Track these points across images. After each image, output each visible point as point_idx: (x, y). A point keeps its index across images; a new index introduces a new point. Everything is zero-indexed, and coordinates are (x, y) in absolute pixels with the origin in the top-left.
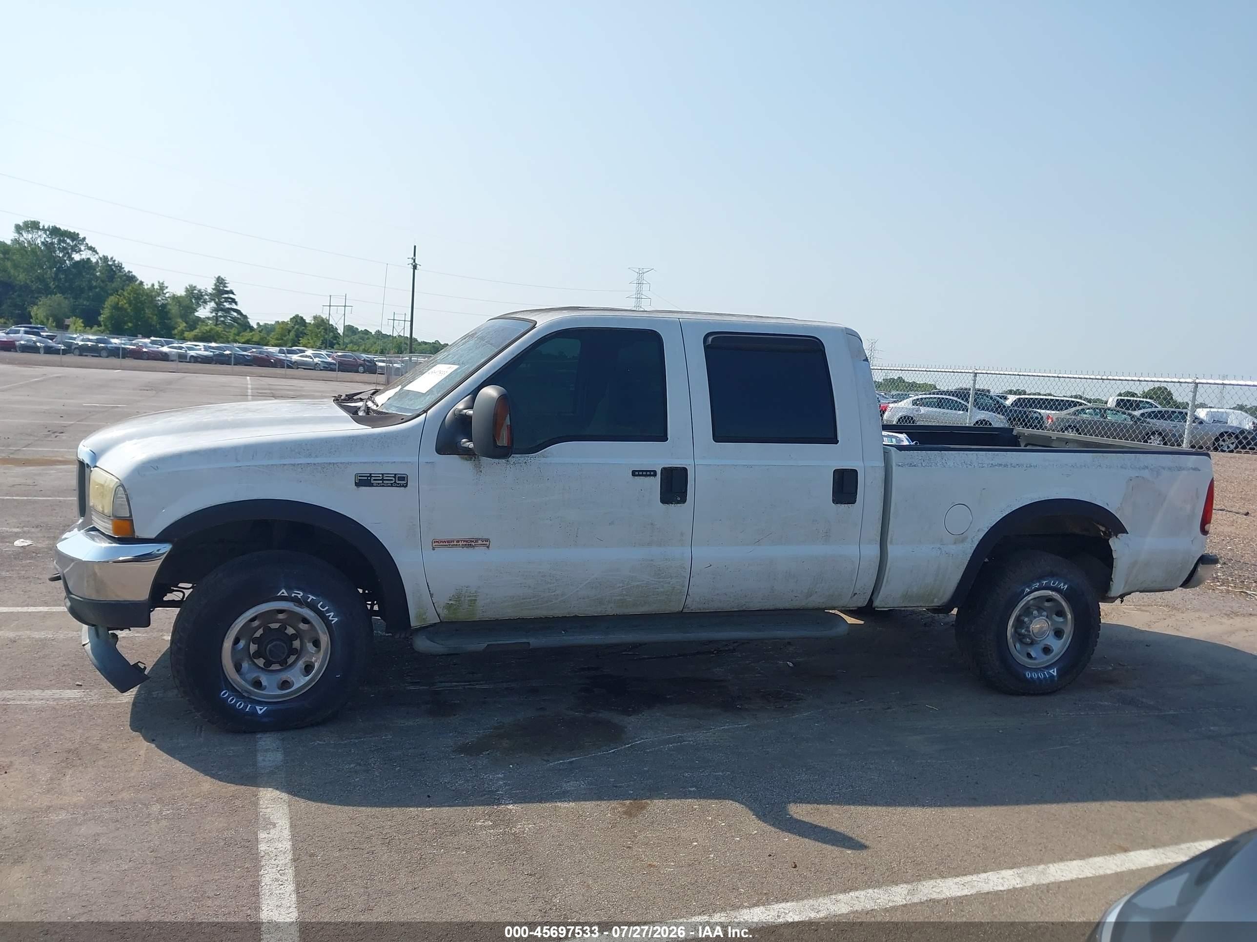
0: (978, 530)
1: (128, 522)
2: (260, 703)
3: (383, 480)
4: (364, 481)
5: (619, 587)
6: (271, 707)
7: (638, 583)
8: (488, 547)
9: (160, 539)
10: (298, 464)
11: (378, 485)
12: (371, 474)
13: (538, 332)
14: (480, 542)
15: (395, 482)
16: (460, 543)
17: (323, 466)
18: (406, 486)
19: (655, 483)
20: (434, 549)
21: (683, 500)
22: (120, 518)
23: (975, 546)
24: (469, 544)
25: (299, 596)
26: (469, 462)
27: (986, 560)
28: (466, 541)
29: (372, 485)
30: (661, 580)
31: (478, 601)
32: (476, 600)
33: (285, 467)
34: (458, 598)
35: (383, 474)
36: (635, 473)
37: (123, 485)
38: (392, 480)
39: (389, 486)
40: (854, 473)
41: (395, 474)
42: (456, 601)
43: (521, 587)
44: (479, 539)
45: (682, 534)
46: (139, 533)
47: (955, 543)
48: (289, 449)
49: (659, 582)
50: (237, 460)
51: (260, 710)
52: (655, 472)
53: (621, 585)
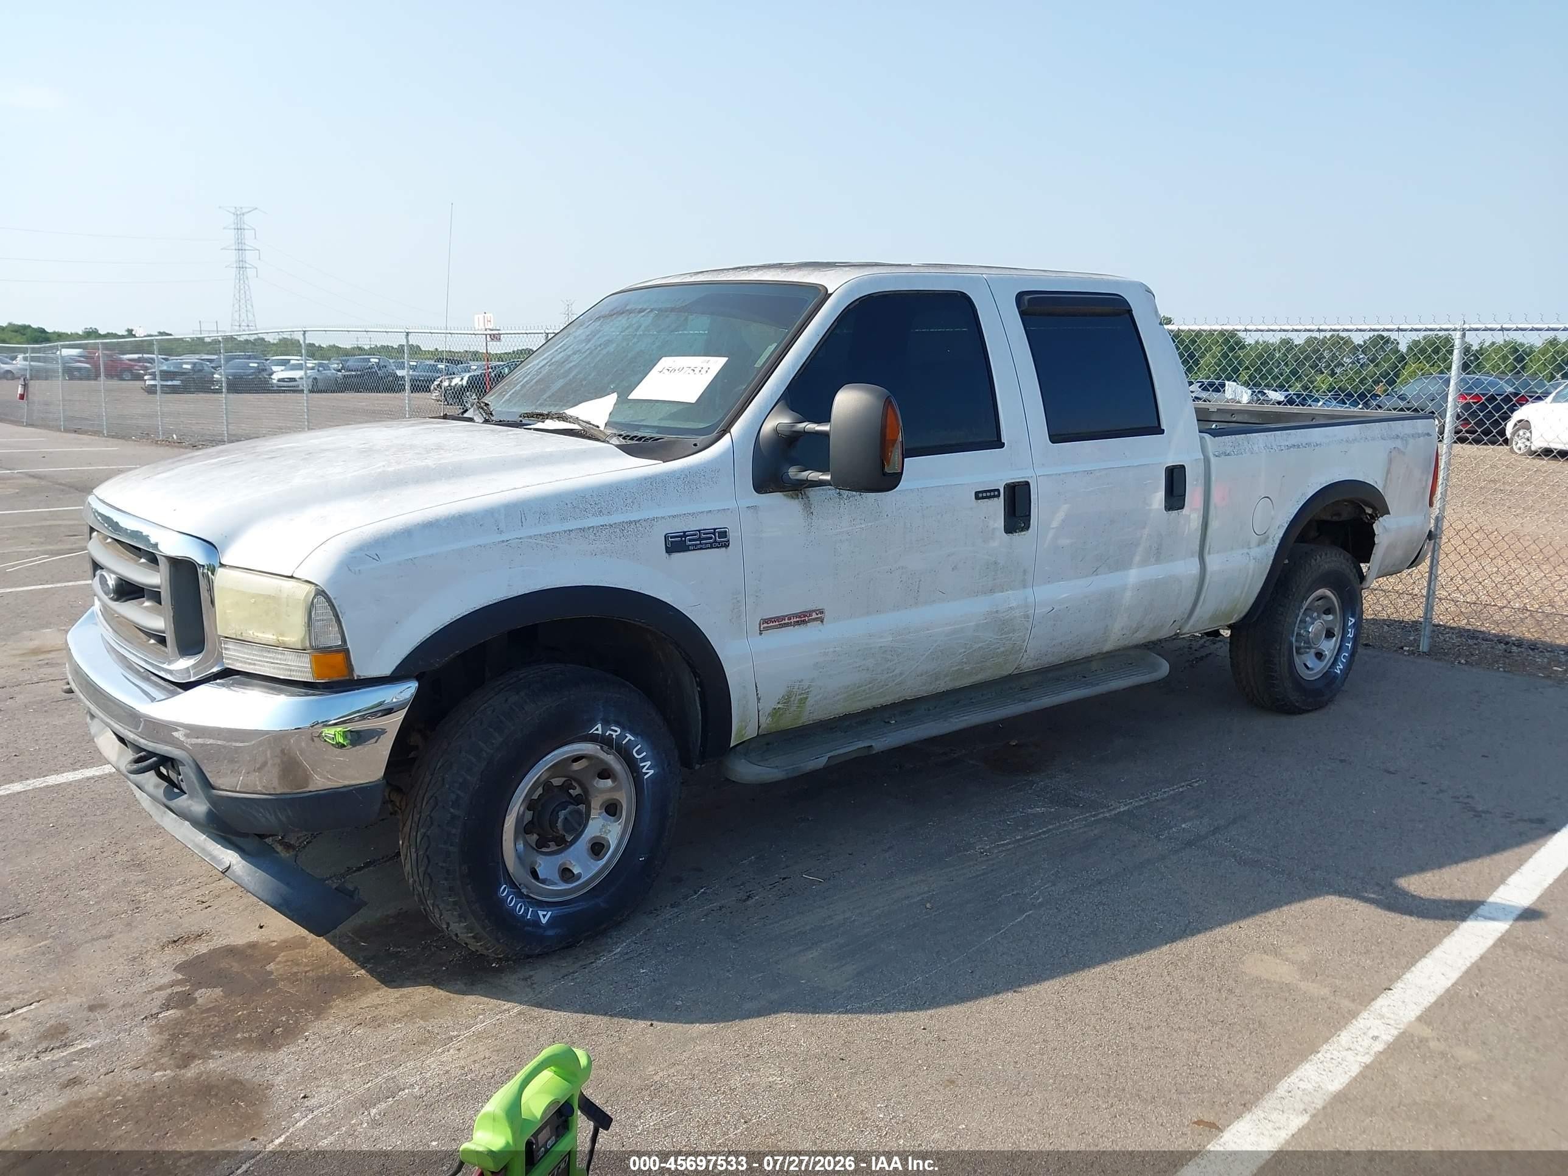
0: (1278, 528)
1: (340, 657)
2: (542, 905)
3: (700, 539)
4: (677, 544)
5: (960, 654)
6: (558, 911)
7: (980, 645)
8: (822, 622)
9: (396, 677)
10: (589, 528)
11: (696, 548)
12: (685, 532)
13: (839, 301)
14: (814, 616)
15: (715, 541)
16: (792, 620)
17: (623, 526)
18: (726, 545)
19: (998, 506)
20: (761, 634)
21: (1027, 527)
22: (327, 650)
23: (1276, 546)
24: (802, 619)
25: (614, 735)
26: (797, 501)
27: (1286, 561)
28: (800, 617)
29: (686, 549)
30: (1003, 636)
31: (809, 699)
32: (807, 698)
33: (573, 535)
34: (787, 700)
35: (699, 531)
36: (978, 496)
37: (323, 591)
38: (711, 538)
39: (708, 548)
40: (1182, 468)
41: (715, 529)
42: (785, 703)
43: (859, 671)
44: (814, 611)
45: (1025, 572)
46: (362, 670)
47: (1259, 545)
48: (569, 505)
49: (1001, 639)
50: (500, 531)
51: (545, 916)
52: (998, 490)
53: (963, 650)
